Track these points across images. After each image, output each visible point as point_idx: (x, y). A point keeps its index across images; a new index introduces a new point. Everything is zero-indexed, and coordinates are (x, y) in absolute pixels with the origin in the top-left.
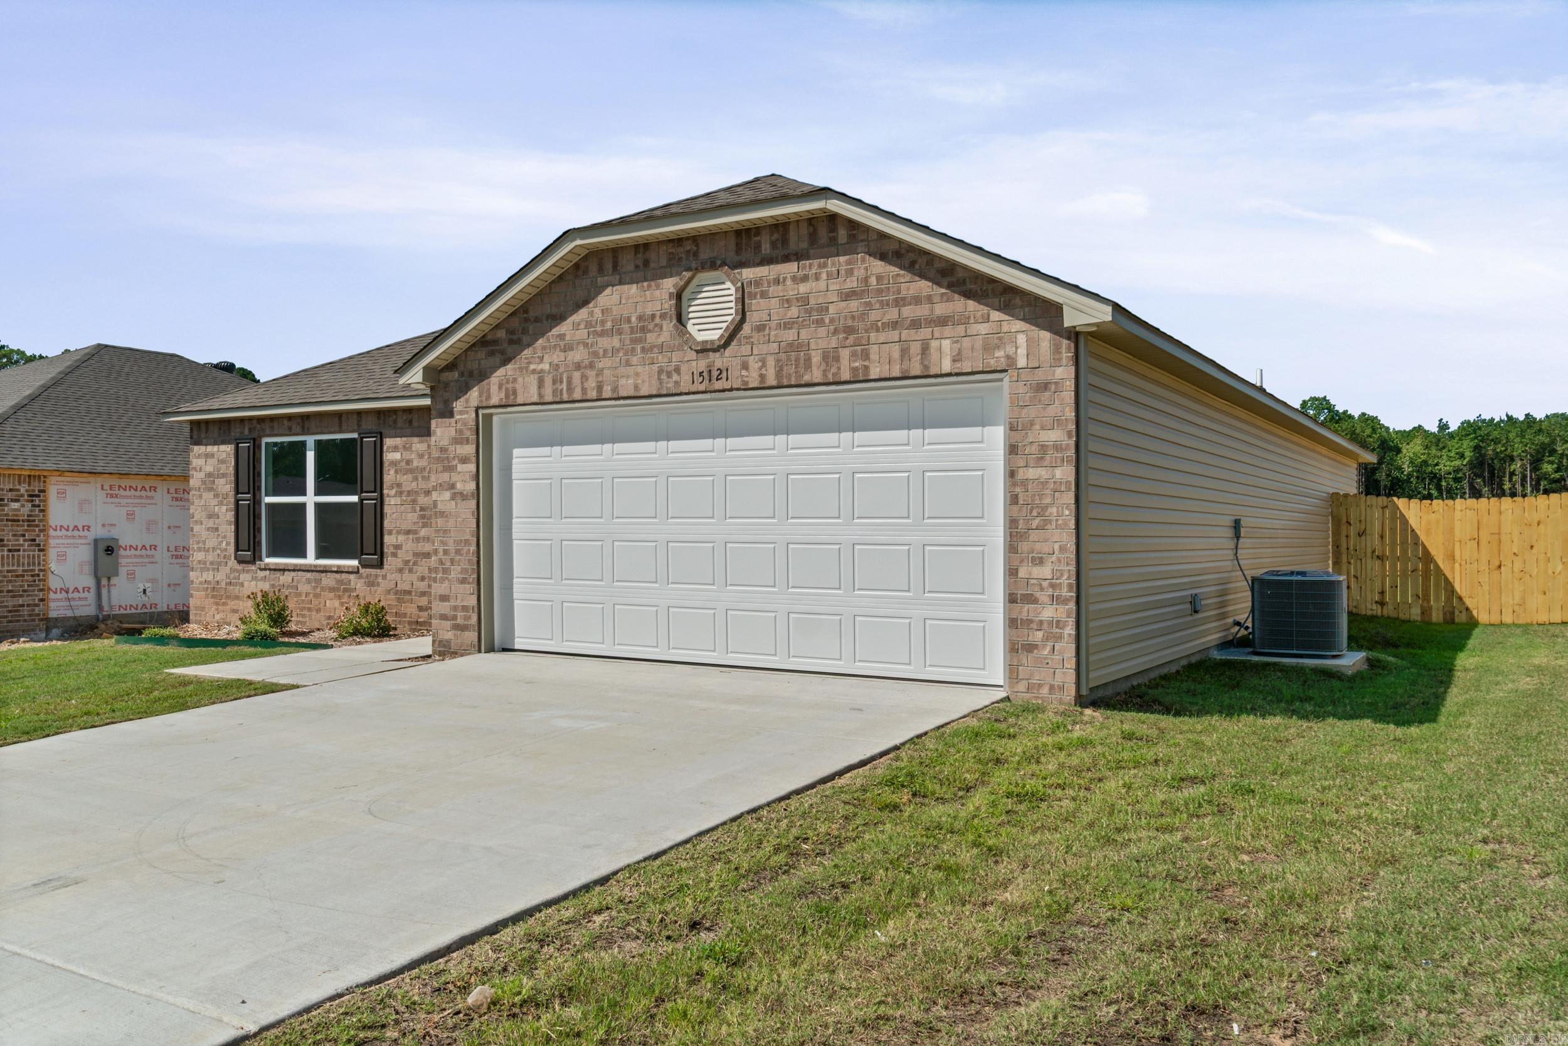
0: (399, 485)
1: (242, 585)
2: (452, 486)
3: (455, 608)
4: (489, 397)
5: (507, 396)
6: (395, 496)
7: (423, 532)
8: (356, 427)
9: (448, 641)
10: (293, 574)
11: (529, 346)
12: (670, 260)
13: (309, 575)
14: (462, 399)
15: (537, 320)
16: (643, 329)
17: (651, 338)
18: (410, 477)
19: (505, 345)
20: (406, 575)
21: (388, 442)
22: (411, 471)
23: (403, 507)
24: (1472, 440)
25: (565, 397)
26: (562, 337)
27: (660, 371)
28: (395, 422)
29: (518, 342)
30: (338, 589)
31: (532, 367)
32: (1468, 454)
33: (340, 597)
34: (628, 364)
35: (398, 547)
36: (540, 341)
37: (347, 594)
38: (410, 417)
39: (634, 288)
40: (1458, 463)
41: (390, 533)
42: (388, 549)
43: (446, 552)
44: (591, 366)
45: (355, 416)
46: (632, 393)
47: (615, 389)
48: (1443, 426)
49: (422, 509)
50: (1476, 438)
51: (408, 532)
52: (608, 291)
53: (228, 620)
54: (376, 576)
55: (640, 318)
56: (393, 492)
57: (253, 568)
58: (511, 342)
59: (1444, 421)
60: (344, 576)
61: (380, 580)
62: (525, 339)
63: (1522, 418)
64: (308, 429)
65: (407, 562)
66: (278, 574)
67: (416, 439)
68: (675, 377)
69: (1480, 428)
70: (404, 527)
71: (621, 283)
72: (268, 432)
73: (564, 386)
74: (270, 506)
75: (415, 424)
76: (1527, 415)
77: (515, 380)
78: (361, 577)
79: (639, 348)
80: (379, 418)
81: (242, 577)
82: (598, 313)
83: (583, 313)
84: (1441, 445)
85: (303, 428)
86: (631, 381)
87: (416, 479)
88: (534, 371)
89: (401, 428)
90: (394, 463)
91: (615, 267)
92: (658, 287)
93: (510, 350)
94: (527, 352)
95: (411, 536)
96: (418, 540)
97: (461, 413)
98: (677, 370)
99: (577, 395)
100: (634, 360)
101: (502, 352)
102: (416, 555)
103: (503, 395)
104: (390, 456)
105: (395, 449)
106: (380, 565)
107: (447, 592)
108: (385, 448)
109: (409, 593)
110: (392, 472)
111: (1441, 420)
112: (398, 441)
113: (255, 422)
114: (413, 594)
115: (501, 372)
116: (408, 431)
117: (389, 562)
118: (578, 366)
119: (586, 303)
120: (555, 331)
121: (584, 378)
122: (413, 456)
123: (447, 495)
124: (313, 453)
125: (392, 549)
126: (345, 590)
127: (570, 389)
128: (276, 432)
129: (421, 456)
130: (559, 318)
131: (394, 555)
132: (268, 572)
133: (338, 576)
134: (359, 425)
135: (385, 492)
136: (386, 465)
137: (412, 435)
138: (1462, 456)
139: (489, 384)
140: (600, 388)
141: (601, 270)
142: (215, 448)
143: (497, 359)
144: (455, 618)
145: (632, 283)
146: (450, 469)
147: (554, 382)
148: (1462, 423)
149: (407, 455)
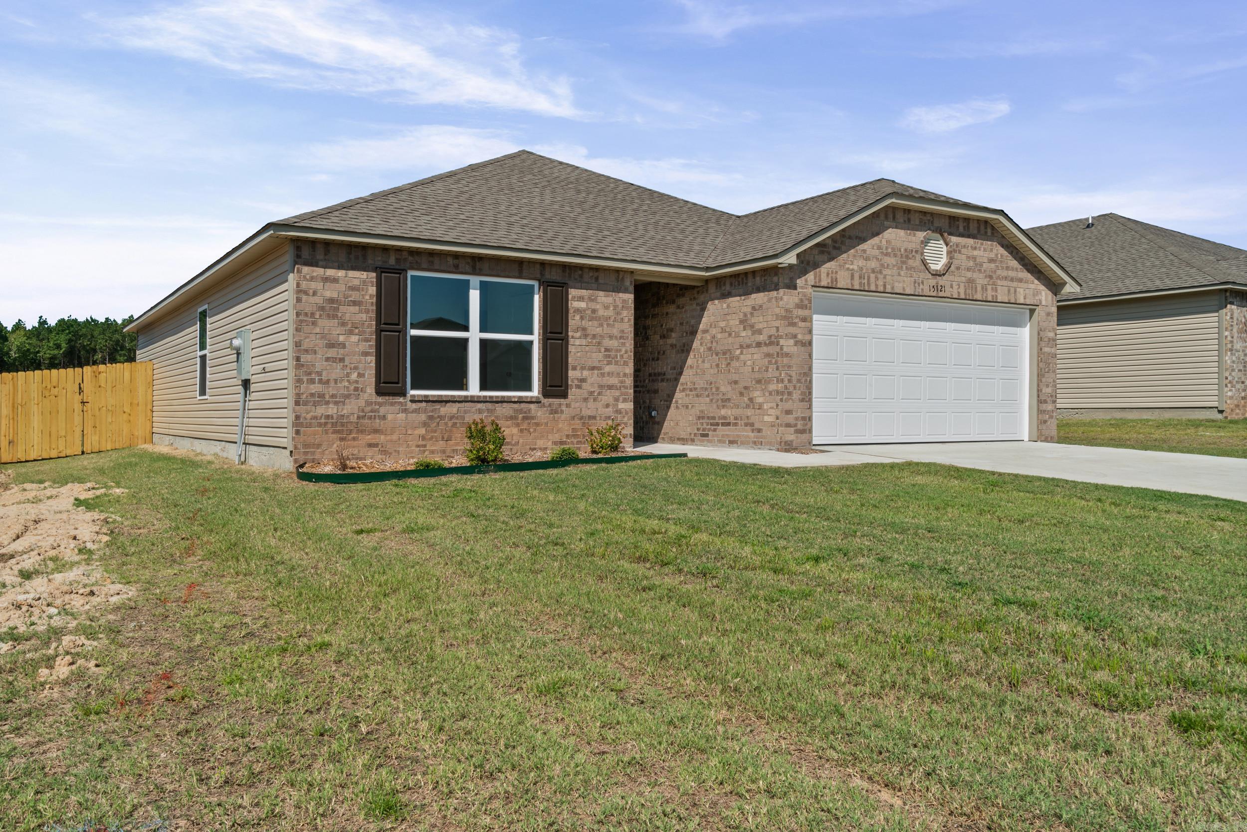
0: (584, 329)
1: (384, 418)
2: (795, 336)
3: (797, 419)
4: (820, 281)
5: (832, 282)
6: (580, 338)
7: (607, 369)
8: (538, 276)
9: (792, 441)
10: (458, 405)
11: (845, 252)
12: (921, 222)
13: (479, 406)
14: (803, 278)
15: (850, 238)
16: (907, 257)
17: (910, 262)
18: (596, 323)
19: (831, 249)
20: (591, 404)
21: (573, 292)
22: (598, 319)
23: (587, 348)
24: (68, 334)
25: (866, 288)
26: (864, 251)
27: (915, 282)
28: (581, 276)
29: (838, 249)
30: (516, 418)
31: (847, 266)
32: (64, 345)
33: (518, 425)
34: (899, 275)
35: (583, 380)
36: (852, 251)
37: (526, 422)
38: (596, 274)
39: (902, 233)
40: (56, 352)
41: (574, 368)
42: (572, 381)
43: (790, 381)
44: (881, 272)
45: (538, 266)
46: (901, 292)
47: (893, 288)
48: (43, 322)
49: (607, 350)
50: (70, 333)
51: (593, 368)
52: (890, 230)
53: (361, 455)
54: (560, 405)
55: (906, 250)
56: (578, 334)
57: (401, 399)
58: (835, 248)
59: (44, 318)
60: (523, 405)
61: (564, 408)
62: (843, 248)
63: (103, 321)
64: (480, 270)
65: (592, 393)
66: (437, 406)
67: (601, 293)
68: (921, 286)
69: (72, 326)
70: (590, 364)
71: (896, 228)
72: (424, 266)
73: (866, 281)
74: (415, 339)
75: (601, 281)
76: (107, 319)
77: (836, 272)
78: (544, 406)
79: (904, 267)
80: (564, 271)
81: (383, 411)
82: (884, 242)
83: (875, 241)
84: (41, 337)
85: (474, 268)
86: (901, 285)
87: (601, 325)
88: (848, 269)
89: (588, 283)
90: (578, 311)
91: (894, 218)
92: (914, 235)
93: (834, 252)
94: (844, 256)
95: (596, 372)
96: (603, 375)
97: (802, 288)
98: (923, 283)
99: (873, 288)
100: (902, 273)
101: (829, 253)
102: (601, 387)
103: (829, 281)
104: (574, 305)
105: (581, 299)
106: (564, 395)
107: (791, 408)
108: (570, 297)
109: (594, 418)
110: (577, 317)
111: (41, 317)
112: (584, 293)
113: (405, 253)
114: (598, 418)
115: (828, 265)
116: (595, 286)
117: (573, 392)
118: (873, 271)
119: (878, 234)
120: (861, 247)
121: (877, 279)
122: (598, 307)
123: (792, 342)
124: (478, 292)
125: (576, 382)
126: (524, 418)
127: (869, 284)
128: (436, 267)
129: (606, 307)
130: (864, 240)
131: (579, 387)
132: (424, 404)
133: (516, 406)
134: (542, 274)
135: (570, 334)
136: (571, 311)
137: (598, 290)
138: (58, 347)
139: (820, 272)
140: (885, 286)
141: (886, 217)
142: (341, 273)
143: (825, 257)
144: (796, 425)
145: (902, 229)
146: (793, 324)
147: (860, 277)
148: (59, 321)
149: (593, 305)
